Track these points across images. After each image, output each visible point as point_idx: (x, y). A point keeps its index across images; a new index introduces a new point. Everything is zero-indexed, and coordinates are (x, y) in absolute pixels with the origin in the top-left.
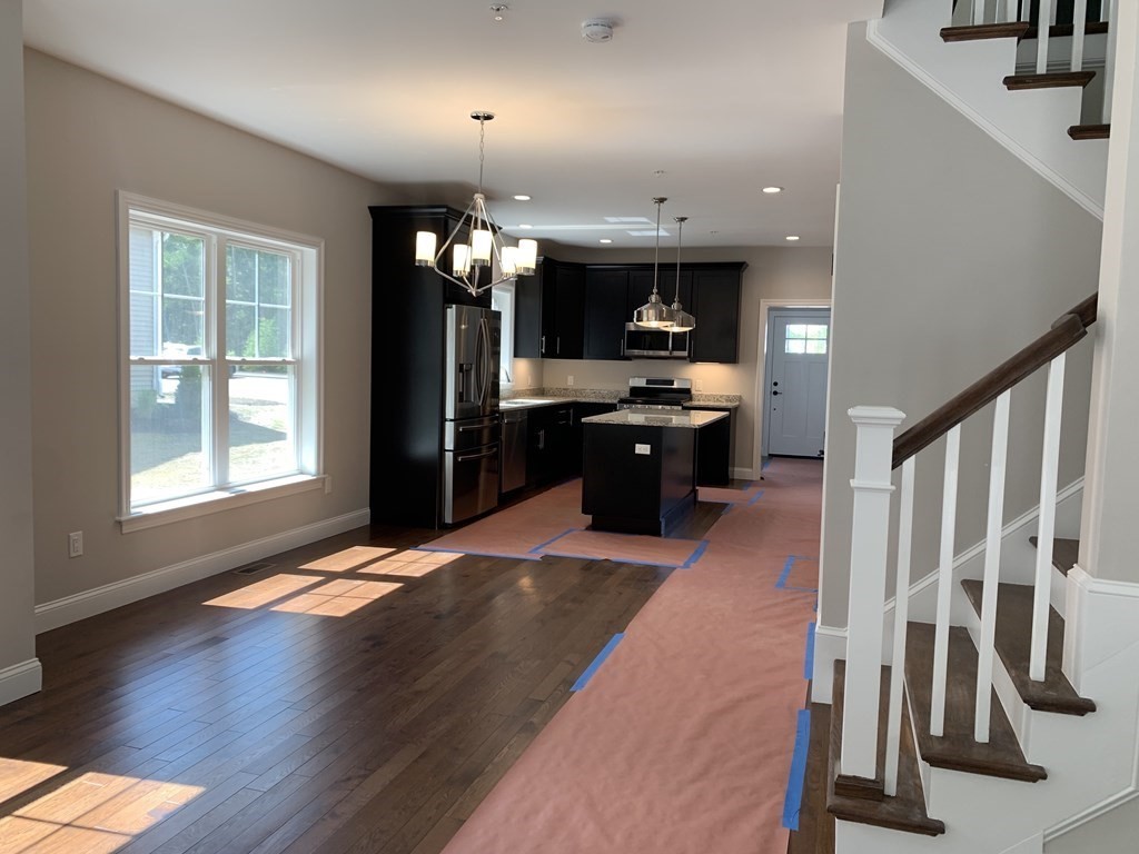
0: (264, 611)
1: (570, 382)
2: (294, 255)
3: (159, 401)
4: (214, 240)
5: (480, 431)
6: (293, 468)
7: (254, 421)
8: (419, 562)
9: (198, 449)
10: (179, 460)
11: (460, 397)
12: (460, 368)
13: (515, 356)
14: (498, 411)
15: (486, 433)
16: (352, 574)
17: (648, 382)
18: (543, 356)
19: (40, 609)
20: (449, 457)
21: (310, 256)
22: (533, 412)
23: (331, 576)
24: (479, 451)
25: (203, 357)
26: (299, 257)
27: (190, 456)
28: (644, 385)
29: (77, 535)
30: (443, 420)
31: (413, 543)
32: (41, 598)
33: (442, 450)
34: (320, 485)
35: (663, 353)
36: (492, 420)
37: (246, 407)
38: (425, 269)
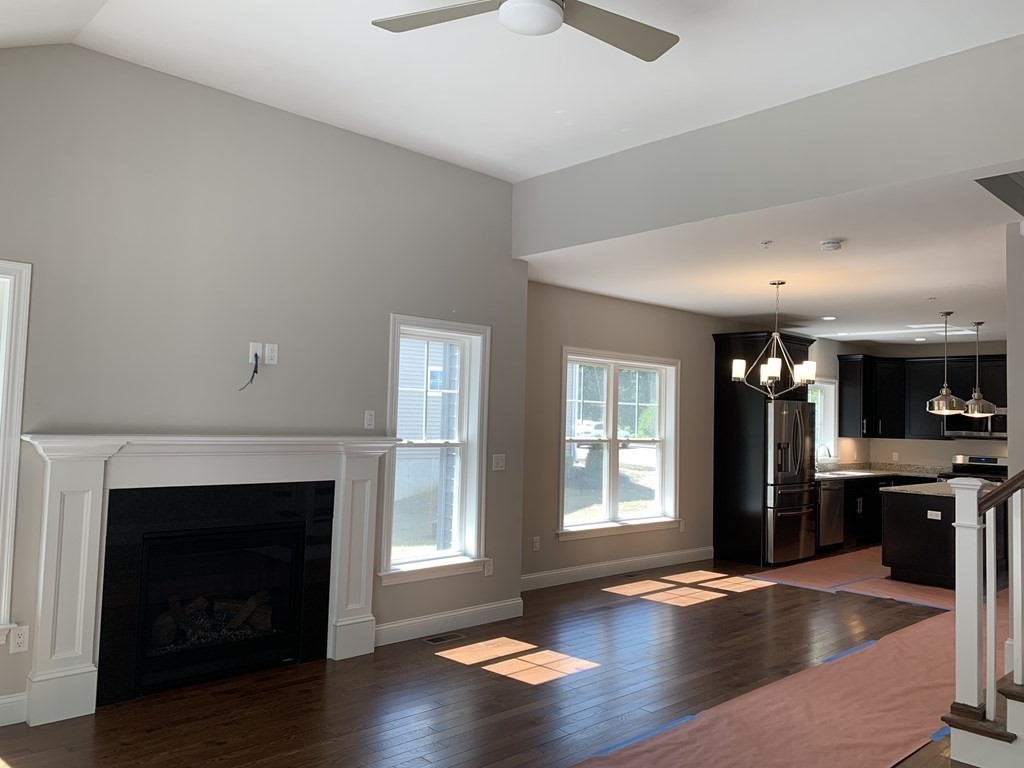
0: (637, 600)
1: (895, 457)
2: (661, 372)
3: (575, 465)
4: (612, 365)
5: (800, 495)
6: (659, 512)
7: (641, 483)
8: (741, 584)
9: (600, 502)
10: (587, 509)
11: (778, 468)
12: (778, 446)
13: (840, 435)
14: (814, 480)
15: (806, 497)
16: (694, 585)
17: (971, 459)
18: (864, 436)
19: (524, 577)
20: (770, 512)
21: (670, 373)
22: (849, 483)
23: (680, 585)
24: (800, 509)
25: (604, 438)
26: (664, 371)
27: (595, 507)
28: (967, 462)
29: (537, 538)
30: (766, 484)
31: (741, 574)
32: (523, 572)
33: (765, 507)
34: (677, 526)
35: (982, 434)
36: (809, 486)
37: (636, 472)
38: (739, 383)
